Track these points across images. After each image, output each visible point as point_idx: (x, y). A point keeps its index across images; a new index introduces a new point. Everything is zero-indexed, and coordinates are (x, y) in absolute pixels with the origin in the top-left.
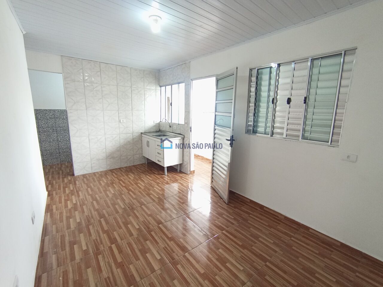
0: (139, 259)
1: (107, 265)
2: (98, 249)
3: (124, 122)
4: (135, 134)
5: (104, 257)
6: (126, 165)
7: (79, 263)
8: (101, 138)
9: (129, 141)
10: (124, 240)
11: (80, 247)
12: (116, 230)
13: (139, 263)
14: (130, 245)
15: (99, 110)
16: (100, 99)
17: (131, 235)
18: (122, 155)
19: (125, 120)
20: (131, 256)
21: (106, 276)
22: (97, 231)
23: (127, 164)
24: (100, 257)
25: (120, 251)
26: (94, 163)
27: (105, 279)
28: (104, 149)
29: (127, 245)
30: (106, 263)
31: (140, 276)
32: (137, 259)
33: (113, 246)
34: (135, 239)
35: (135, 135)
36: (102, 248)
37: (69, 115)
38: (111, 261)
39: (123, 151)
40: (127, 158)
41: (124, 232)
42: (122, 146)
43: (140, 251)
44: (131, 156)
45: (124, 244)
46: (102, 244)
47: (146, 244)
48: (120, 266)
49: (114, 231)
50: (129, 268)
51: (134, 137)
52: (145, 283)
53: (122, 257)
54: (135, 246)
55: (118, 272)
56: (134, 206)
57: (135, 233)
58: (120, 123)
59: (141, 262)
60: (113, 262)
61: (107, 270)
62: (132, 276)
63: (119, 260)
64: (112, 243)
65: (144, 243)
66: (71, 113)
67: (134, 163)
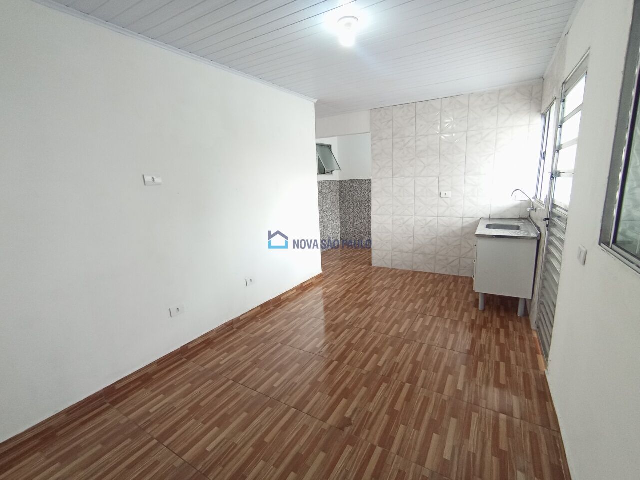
0: (419, 430)
1: (382, 399)
2: (390, 375)
3: (447, 196)
4: (468, 219)
5: (388, 388)
6: (442, 272)
7: (364, 375)
8: (408, 220)
9: (453, 232)
10: (426, 390)
11: (378, 360)
12: (427, 370)
13: (414, 432)
14: (427, 401)
15: (409, 177)
16: (412, 160)
17: (441, 391)
18: (438, 253)
19: (449, 194)
20: (415, 416)
21: (370, 411)
22: (409, 354)
23: (447, 270)
24: (384, 385)
25: (408, 399)
26: (395, 255)
27: (368, 412)
28: (411, 237)
29: (422, 399)
30: (383, 398)
31: (400, 448)
32: (418, 427)
33: (408, 385)
34: (441, 401)
35: (467, 222)
36: (394, 377)
37: (373, 185)
38: (390, 400)
39: (442, 247)
40: (447, 259)
41: (436, 379)
42: (441, 237)
43: (431, 421)
44: (455, 258)
45: (421, 393)
46: (398, 373)
47: (449, 421)
48: (392, 413)
49: (425, 369)
50: (398, 427)
51: (465, 225)
52: (396, 463)
53: (403, 407)
54: (430, 409)
55: (384, 418)
56: (488, 355)
57: (448, 391)
58: (440, 198)
59: (419, 435)
60: (390, 402)
61: (377, 406)
62: (393, 439)
63: (398, 407)
64: (409, 381)
65: (446, 416)
66: (375, 182)
67: (459, 272)
